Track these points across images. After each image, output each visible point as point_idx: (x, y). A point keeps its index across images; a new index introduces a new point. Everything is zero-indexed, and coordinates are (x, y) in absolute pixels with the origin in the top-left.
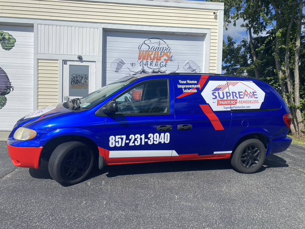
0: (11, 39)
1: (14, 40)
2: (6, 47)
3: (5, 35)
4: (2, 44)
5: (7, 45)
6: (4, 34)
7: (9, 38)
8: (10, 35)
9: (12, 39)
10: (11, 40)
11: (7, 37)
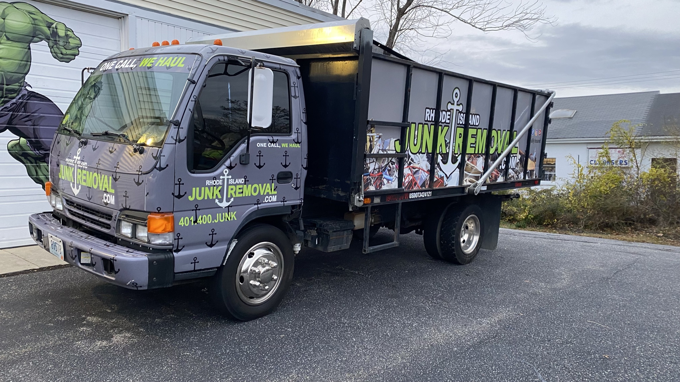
0: (71, 37)
1: (78, 42)
2: (62, 54)
3: (56, 26)
4: (51, 47)
5: (64, 51)
6: (54, 26)
7: (67, 35)
8: (67, 29)
9: (73, 38)
10: (70, 40)
11: (61, 33)
